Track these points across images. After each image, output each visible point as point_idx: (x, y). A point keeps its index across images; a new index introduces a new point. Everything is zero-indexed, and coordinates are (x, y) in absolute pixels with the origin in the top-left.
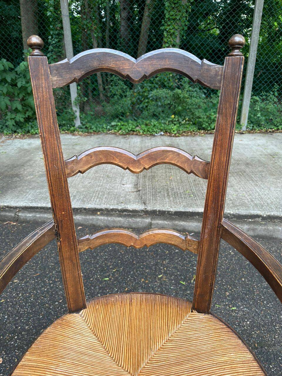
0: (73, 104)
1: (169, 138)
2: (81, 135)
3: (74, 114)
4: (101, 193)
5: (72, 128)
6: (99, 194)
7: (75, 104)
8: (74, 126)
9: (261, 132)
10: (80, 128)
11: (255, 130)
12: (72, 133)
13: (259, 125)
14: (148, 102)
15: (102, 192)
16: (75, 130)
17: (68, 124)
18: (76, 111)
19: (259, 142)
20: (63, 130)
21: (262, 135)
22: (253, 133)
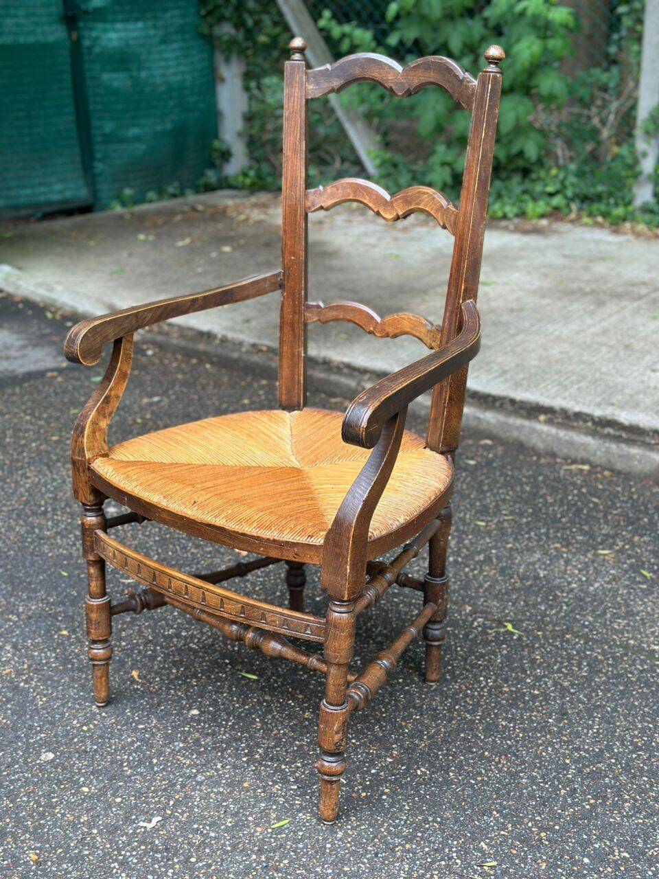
5: (619, 211)
8: (629, 203)
10: (646, 210)
12: (615, 225)
16: (629, 217)
17: (610, 194)
20: (591, 215)
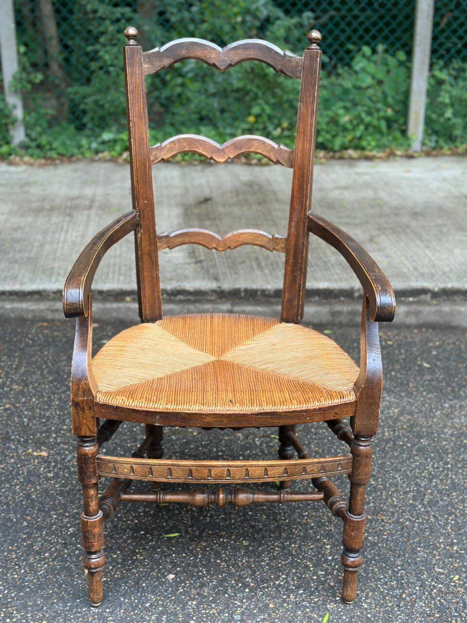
0: (7, 89)
1: (246, 168)
2: (31, 165)
3: (11, 113)
4: (123, 268)
5: (5, 148)
6: (120, 268)
7: (13, 89)
9: (455, 154)
10: (25, 147)
11: (441, 148)
13: (451, 138)
14: (183, 85)
15: (125, 265)
18: (15, 107)
19: (446, 173)
21: (455, 159)
22: (436, 156)
